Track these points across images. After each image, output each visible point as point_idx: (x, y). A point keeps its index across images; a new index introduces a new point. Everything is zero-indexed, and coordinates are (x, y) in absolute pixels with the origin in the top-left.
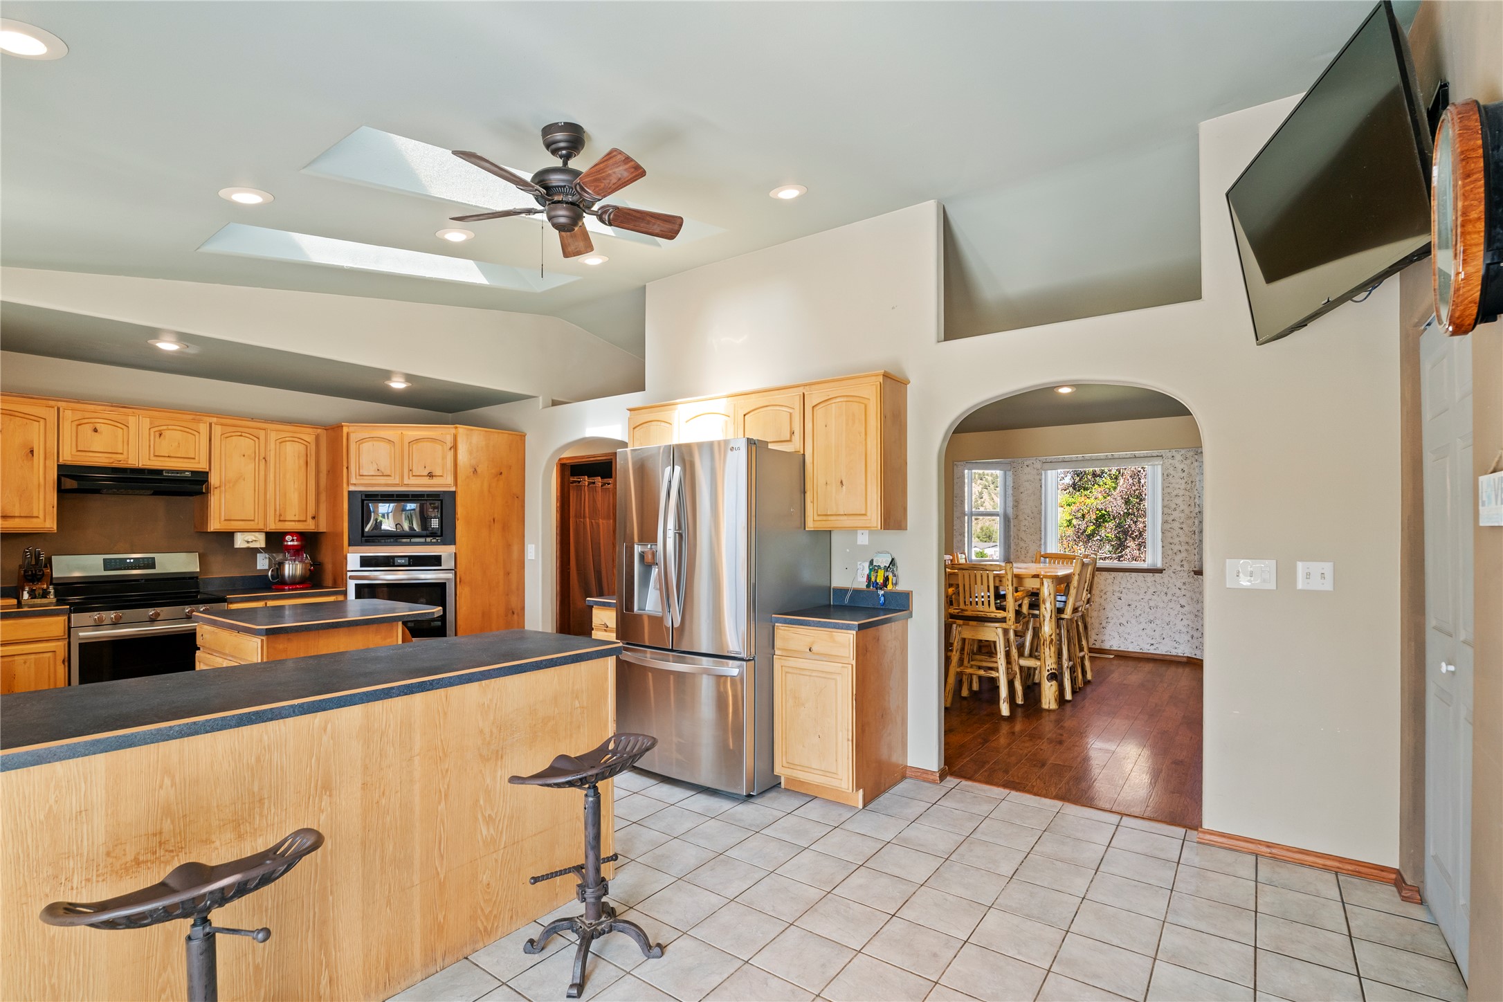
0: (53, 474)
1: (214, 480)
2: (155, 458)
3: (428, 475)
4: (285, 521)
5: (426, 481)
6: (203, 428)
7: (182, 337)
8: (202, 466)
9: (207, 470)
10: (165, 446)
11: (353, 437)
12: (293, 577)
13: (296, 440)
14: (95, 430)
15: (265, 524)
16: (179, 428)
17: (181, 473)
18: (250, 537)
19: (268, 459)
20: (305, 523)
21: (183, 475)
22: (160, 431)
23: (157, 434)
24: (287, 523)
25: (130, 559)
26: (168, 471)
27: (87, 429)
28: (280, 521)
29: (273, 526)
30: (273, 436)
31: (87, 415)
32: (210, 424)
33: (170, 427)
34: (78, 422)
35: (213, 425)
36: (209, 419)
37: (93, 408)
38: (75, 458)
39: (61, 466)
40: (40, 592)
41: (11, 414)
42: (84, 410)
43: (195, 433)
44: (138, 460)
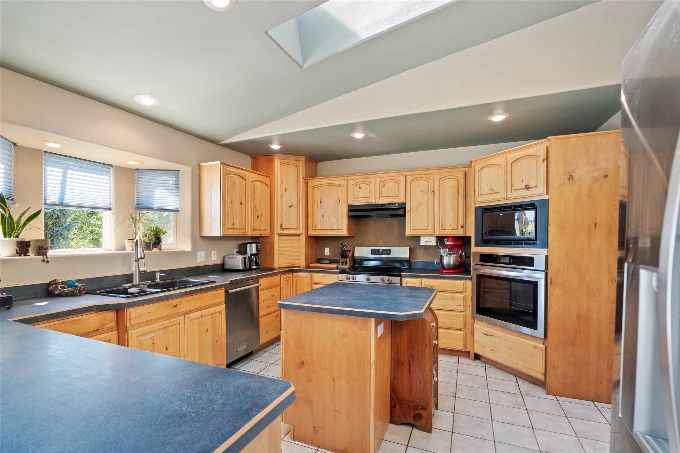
0: (346, 210)
1: (408, 208)
2: (382, 198)
3: (525, 188)
4: (445, 229)
5: (524, 193)
6: (402, 179)
8: (401, 200)
9: (404, 202)
10: (386, 191)
11: (477, 168)
12: (449, 265)
13: (452, 177)
14: (360, 188)
15: (433, 231)
16: (392, 181)
17: (394, 205)
18: (426, 239)
19: (435, 192)
20: (457, 230)
21: (395, 206)
22: (384, 183)
23: (383, 185)
24: (446, 231)
25: (381, 249)
26: (388, 204)
27: (357, 187)
28: (442, 229)
29: (438, 233)
30: (438, 177)
31: (357, 181)
32: (406, 176)
33: (388, 181)
34: (354, 185)
35: (407, 176)
36: (405, 173)
37: (359, 177)
38: (354, 202)
39: (349, 206)
40: (344, 262)
41: (334, 185)
42: (356, 179)
43: (399, 182)
44: (375, 199)
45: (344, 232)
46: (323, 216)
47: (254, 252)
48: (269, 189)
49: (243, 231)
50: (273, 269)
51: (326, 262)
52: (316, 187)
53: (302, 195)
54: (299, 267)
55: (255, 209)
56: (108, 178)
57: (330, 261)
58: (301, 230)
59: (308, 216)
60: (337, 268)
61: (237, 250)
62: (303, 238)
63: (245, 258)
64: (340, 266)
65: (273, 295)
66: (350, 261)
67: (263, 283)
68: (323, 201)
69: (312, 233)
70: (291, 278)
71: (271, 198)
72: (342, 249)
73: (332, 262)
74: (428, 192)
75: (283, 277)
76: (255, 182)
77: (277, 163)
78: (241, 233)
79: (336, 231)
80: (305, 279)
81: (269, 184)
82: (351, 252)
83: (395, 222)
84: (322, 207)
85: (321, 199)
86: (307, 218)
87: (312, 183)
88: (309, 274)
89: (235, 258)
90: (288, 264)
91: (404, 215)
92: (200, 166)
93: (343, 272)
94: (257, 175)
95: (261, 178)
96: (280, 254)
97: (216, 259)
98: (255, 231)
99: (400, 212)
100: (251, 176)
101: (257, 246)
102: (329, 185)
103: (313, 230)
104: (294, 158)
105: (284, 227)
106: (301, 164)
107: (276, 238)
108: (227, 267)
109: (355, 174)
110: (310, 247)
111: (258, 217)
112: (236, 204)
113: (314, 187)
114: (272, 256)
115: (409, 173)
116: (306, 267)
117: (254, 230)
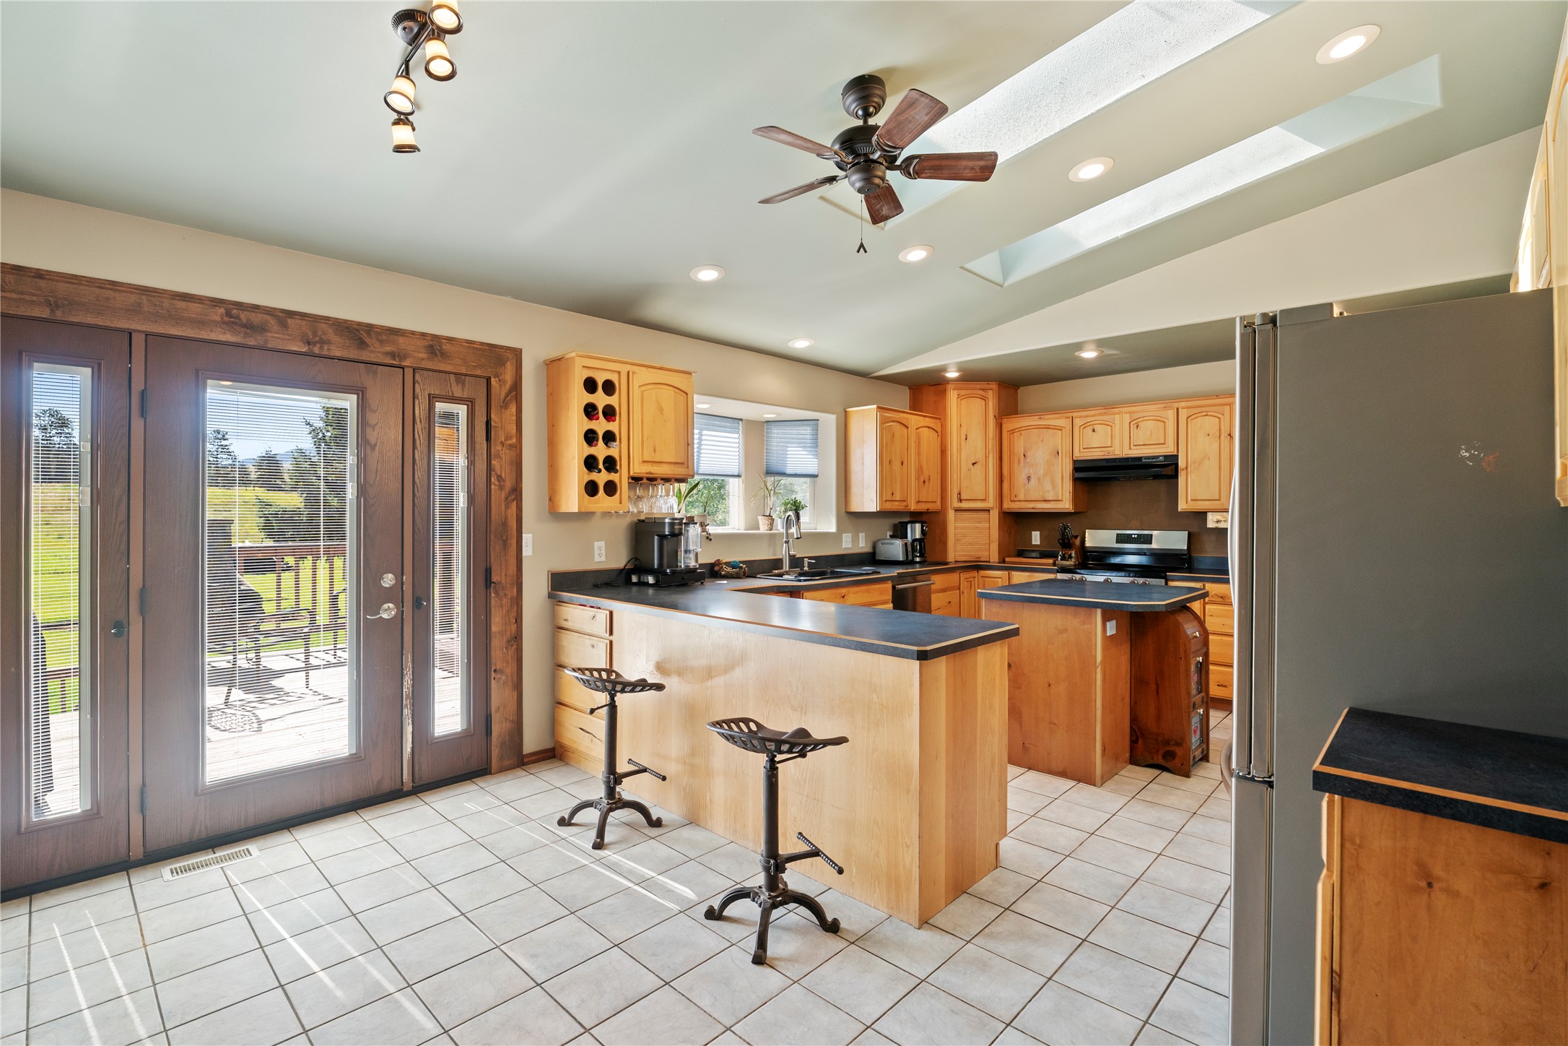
0: (1068, 468)
1: (1181, 464)
2: (1135, 447)
6: (1171, 414)
7: (1101, 343)
8: (1169, 449)
9: (1175, 453)
10: (1141, 435)
14: (1094, 431)
16: (1152, 418)
17: (1156, 459)
18: (1217, 516)
19: (1233, 435)
22: (1137, 423)
23: (1135, 426)
25: (1135, 534)
26: (1146, 458)
27: (1089, 429)
31: (1089, 419)
32: (1178, 409)
33: (1145, 418)
34: (1084, 426)
35: (1180, 409)
36: (1176, 405)
37: (1093, 413)
38: (1082, 454)
39: (1075, 462)
40: (1067, 556)
41: (1048, 427)
42: (1087, 416)
43: (1165, 420)
44: (1122, 448)
45: (1066, 505)
46: (1029, 478)
47: (918, 535)
48: (940, 437)
49: (904, 504)
50: (946, 564)
51: (1034, 555)
52: (1016, 430)
53: (992, 444)
54: (989, 562)
55: (920, 470)
56: (737, 436)
57: (1040, 554)
58: (991, 503)
59: (1003, 478)
60: (1054, 564)
61: (891, 534)
62: (995, 515)
63: (906, 544)
64: (1059, 561)
65: (950, 602)
66: (1076, 553)
67: (938, 581)
68: (1029, 454)
69: (1009, 506)
70: (976, 579)
71: (943, 452)
72: (1063, 534)
73: (1044, 555)
74: (1220, 436)
75: (964, 576)
76: (920, 429)
77: (952, 396)
78: (902, 508)
79: (1052, 502)
80: (1000, 580)
81: (939, 430)
82: (1079, 539)
83: (1160, 486)
84: (1028, 463)
85: (1025, 451)
86: (1001, 481)
87: (1009, 424)
88: (1007, 573)
89: (893, 544)
90: (969, 556)
91: (1175, 476)
92: (846, 412)
93: (1064, 570)
94: (923, 418)
95: (928, 422)
96: (957, 540)
97: (864, 545)
98: (920, 503)
99: (1168, 471)
100: (915, 420)
101: (922, 527)
102: (1039, 427)
103: (1011, 501)
104: (978, 386)
105: (963, 497)
106: (990, 394)
107: (951, 515)
108: (880, 557)
109: (1084, 407)
110: (1006, 530)
111: (924, 482)
112: (897, 464)
113: (1012, 432)
114: (945, 543)
115: (1183, 404)
116: (999, 563)
117: (918, 502)
